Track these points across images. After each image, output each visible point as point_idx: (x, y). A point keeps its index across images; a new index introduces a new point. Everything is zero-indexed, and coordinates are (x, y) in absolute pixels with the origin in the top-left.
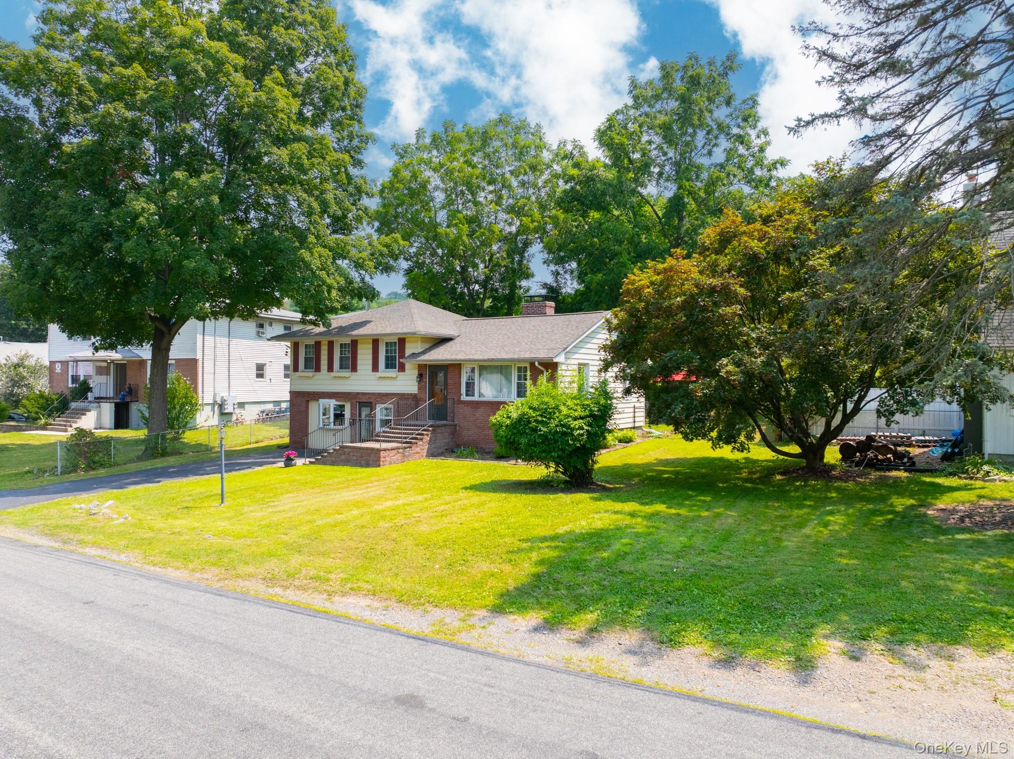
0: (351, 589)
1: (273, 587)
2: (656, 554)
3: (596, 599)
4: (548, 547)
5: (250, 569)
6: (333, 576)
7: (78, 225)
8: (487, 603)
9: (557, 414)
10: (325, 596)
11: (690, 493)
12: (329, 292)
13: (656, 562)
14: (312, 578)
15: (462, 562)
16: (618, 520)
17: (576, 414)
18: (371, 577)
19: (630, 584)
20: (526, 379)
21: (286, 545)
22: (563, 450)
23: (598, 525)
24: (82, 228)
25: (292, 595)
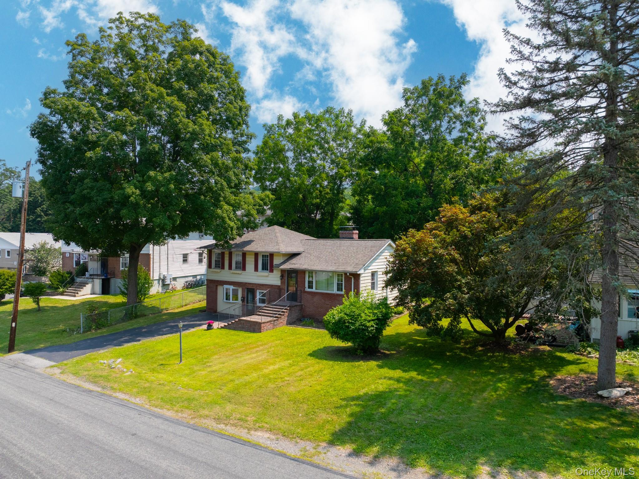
0: (259, 427)
1: (220, 424)
2: (408, 411)
3: (378, 439)
4: (355, 405)
5: (206, 412)
6: (249, 419)
7: (95, 199)
8: (326, 439)
9: (360, 318)
10: (246, 431)
11: (430, 361)
12: (232, 231)
13: (408, 416)
14: (238, 420)
15: (313, 413)
16: (390, 385)
17: (370, 318)
18: (268, 420)
19: (394, 430)
20: (342, 281)
21: (223, 397)
22: (363, 338)
23: (381, 388)
24: (97, 200)
25: (230, 430)
